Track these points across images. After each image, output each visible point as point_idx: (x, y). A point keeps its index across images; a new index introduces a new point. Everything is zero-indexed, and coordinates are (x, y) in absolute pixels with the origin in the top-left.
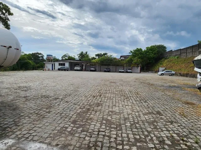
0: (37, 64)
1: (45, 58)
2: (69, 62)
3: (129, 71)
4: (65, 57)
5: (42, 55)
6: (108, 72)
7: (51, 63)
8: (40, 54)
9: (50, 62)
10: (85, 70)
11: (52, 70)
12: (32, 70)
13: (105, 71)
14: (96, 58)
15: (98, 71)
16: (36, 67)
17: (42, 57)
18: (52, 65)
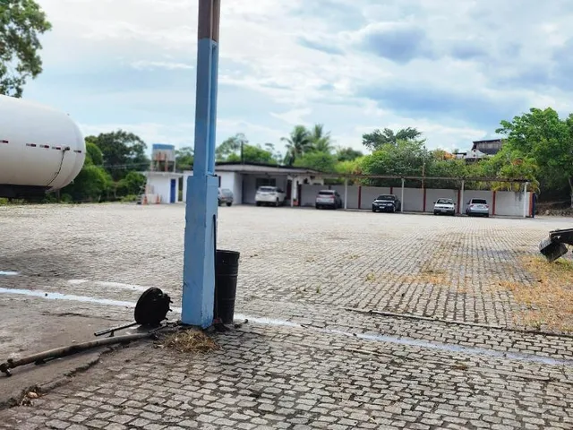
0: (116, 178)
1: (148, 153)
2: (236, 172)
3: (475, 208)
4: (232, 151)
5: (136, 142)
6: (388, 210)
7: (166, 177)
8: (132, 137)
9: (164, 173)
10: (299, 205)
11: (172, 200)
12: (100, 202)
13: (375, 209)
14: (358, 155)
15: (350, 209)
16: (115, 190)
17: (139, 149)
18: (173, 182)
